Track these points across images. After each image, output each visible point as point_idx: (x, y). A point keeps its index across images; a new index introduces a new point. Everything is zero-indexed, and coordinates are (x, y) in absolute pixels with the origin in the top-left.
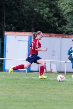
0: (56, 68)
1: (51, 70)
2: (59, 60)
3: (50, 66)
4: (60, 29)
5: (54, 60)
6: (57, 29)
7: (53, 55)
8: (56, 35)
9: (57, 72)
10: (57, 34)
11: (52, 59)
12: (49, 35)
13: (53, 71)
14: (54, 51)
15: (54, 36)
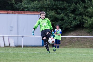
0: (14, 43)
1: (9, 44)
2: (16, 35)
3: (8, 41)
4: (16, 6)
5: (12, 35)
6: (14, 6)
7: (11, 31)
8: (12, 12)
9: (15, 46)
10: (14, 11)
11: (10, 34)
12: (7, 12)
13: (11, 45)
14: (12, 27)
15: (11, 13)
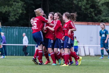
0: (94, 52)
1: (90, 53)
2: (96, 45)
3: (88, 50)
4: (96, 18)
5: (92, 45)
6: (94, 18)
7: (91, 41)
8: (93, 24)
9: (95, 55)
10: (94, 23)
11: (90, 44)
12: (87, 23)
13: (91, 55)
14: (92, 37)
15: (91, 24)
